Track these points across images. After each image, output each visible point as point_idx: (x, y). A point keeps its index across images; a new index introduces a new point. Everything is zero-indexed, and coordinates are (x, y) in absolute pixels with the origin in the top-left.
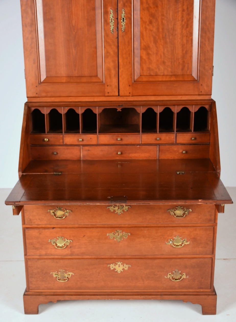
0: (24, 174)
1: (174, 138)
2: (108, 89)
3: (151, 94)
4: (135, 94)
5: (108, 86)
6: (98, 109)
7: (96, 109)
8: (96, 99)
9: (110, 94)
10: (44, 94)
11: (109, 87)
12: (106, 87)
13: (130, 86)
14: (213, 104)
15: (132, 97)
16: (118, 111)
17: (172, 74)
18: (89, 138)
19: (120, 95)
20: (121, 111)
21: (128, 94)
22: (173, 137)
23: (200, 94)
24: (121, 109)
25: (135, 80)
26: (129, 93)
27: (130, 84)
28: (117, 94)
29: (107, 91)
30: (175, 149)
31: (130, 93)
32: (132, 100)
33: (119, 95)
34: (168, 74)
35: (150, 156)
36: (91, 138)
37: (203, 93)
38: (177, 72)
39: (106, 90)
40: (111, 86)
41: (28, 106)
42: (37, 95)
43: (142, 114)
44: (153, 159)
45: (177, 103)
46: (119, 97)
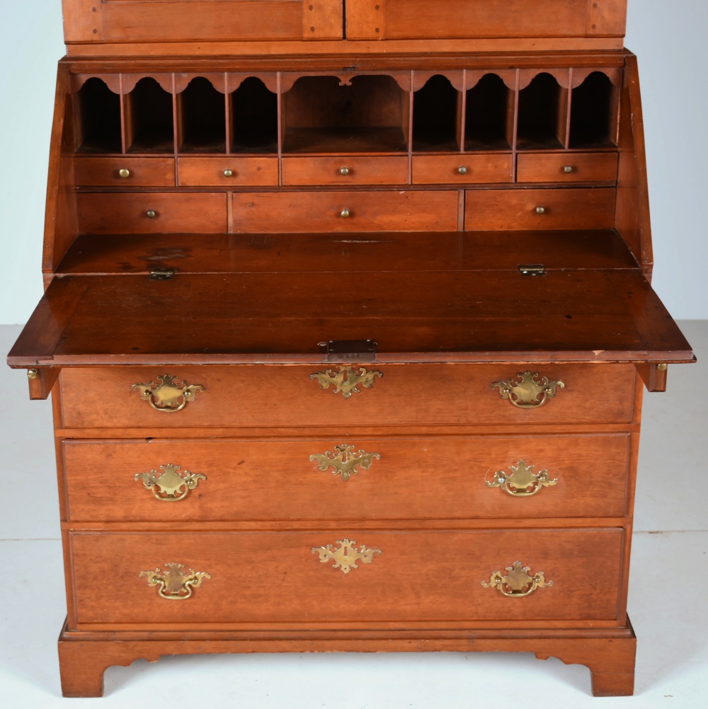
0: (61, 275)
1: (509, 168)
2: (311, 19)
3: (441, 33)
4: (395, 34)
5: (311, 8)
6: (282, 78)
7: (276, 77)
8: (276, 49)
9: (317, 34)
10: (116, 34)
11: (313, 10)
12: (306, 11)
13: (377, 7)
14: (628, 62)
15: (385, 43)
16: (340, 84)
18: (254, 169)
19: (347, 36)
20: (349, 84)
21: (372, 34)
22: (506, 165)
23: (591, 32)
24: (351, 80)
26: (374, 30)
27: (378, 4)
28: (340, 34)
29: (307, 23)
30: (514, 202)
31: (377, 30)
32: (384, 52)
33: (344, 38)
35: (437, 222)
36: (259, 169)
37: (598, 31)
39: (305, 21)
40: (320, 8)
41: (66, 69)
42: (96, 37)
43: (415, 94)
44: (447, 230)
45: (520, 61)
46: (345, 41)
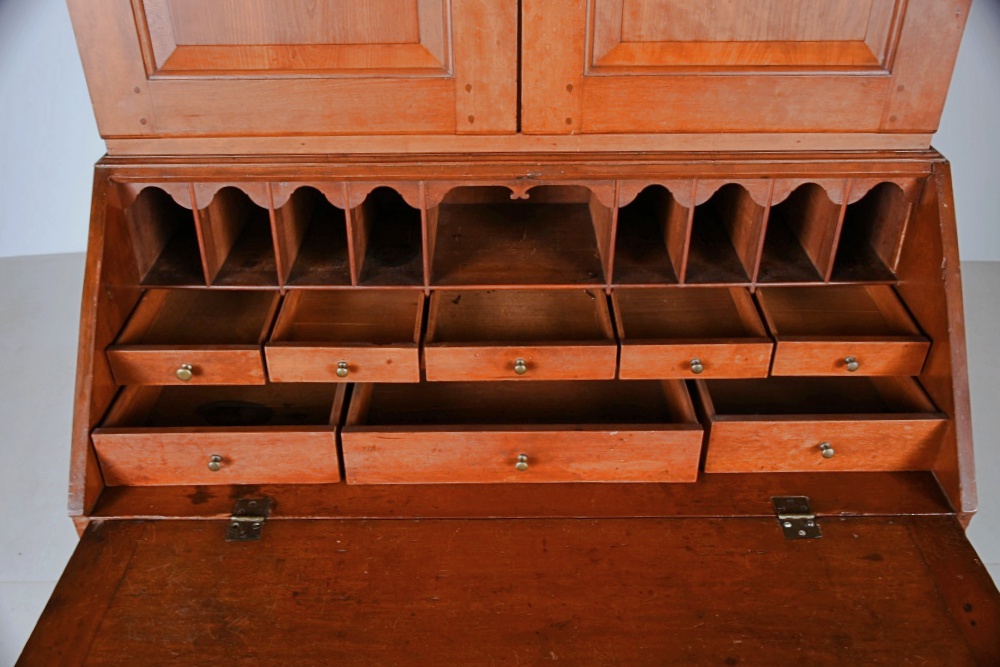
2: (467, 105)
3: (664, 125)
4: (594, 128)
5: (468, 88)
6: (427, 188)
7: (418, 189)
8: (417, 146)
9: (476, 126)
10: (175, 126)
11: (472, 92)
12: (461, 92)
13: (569, 88)
15: (579, 139)
16: (512, 197)
17: (770, 39)
18: (383, 362)
19: (523, 129)
20: (527, 196)
21: (560, 126)
23: (887, 127)
24: (528, 192)
25: (595, 62)
26: (564, 121)
27: (571, 83)
28: (513, 127)
29: (463, 109)
31: (569, 121)
32: (578, 150)
33: (519, 130)
34: (754, 39)
36: (389, 362)
38: (797, 26)
39: (460, 107)
40: (483, 87)
43: (621, 210)
44: (681, 481)
45: (776, 163)
46: (520, 135)
